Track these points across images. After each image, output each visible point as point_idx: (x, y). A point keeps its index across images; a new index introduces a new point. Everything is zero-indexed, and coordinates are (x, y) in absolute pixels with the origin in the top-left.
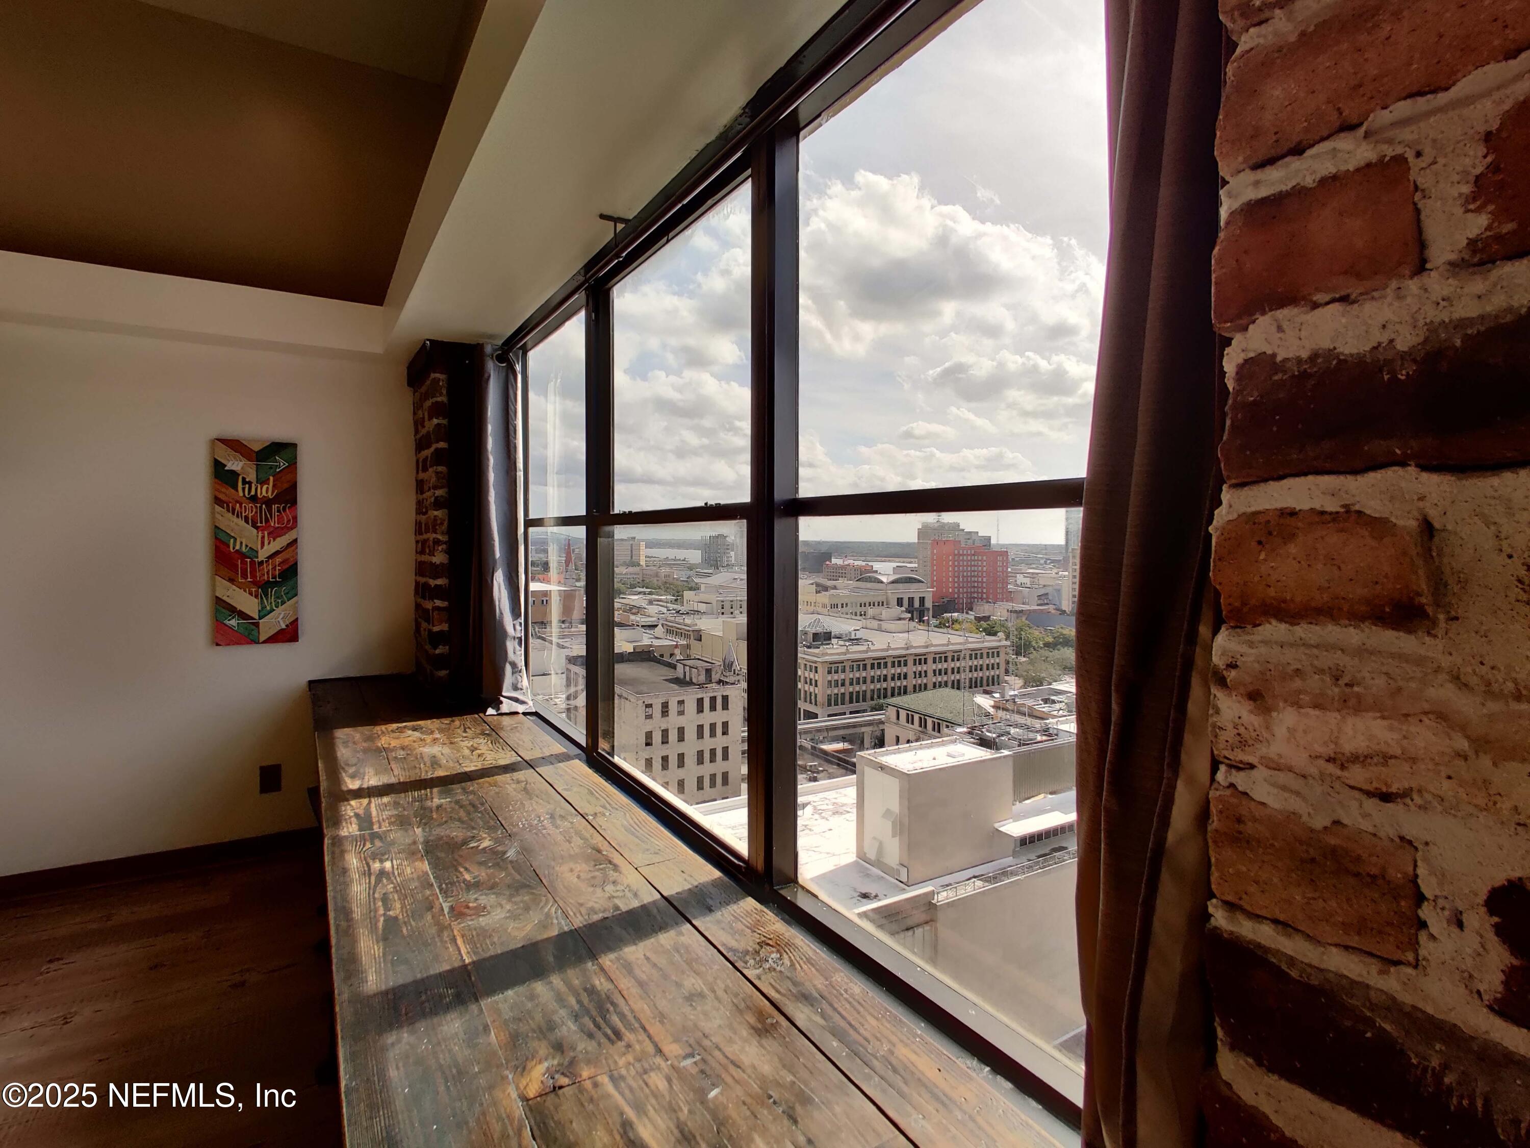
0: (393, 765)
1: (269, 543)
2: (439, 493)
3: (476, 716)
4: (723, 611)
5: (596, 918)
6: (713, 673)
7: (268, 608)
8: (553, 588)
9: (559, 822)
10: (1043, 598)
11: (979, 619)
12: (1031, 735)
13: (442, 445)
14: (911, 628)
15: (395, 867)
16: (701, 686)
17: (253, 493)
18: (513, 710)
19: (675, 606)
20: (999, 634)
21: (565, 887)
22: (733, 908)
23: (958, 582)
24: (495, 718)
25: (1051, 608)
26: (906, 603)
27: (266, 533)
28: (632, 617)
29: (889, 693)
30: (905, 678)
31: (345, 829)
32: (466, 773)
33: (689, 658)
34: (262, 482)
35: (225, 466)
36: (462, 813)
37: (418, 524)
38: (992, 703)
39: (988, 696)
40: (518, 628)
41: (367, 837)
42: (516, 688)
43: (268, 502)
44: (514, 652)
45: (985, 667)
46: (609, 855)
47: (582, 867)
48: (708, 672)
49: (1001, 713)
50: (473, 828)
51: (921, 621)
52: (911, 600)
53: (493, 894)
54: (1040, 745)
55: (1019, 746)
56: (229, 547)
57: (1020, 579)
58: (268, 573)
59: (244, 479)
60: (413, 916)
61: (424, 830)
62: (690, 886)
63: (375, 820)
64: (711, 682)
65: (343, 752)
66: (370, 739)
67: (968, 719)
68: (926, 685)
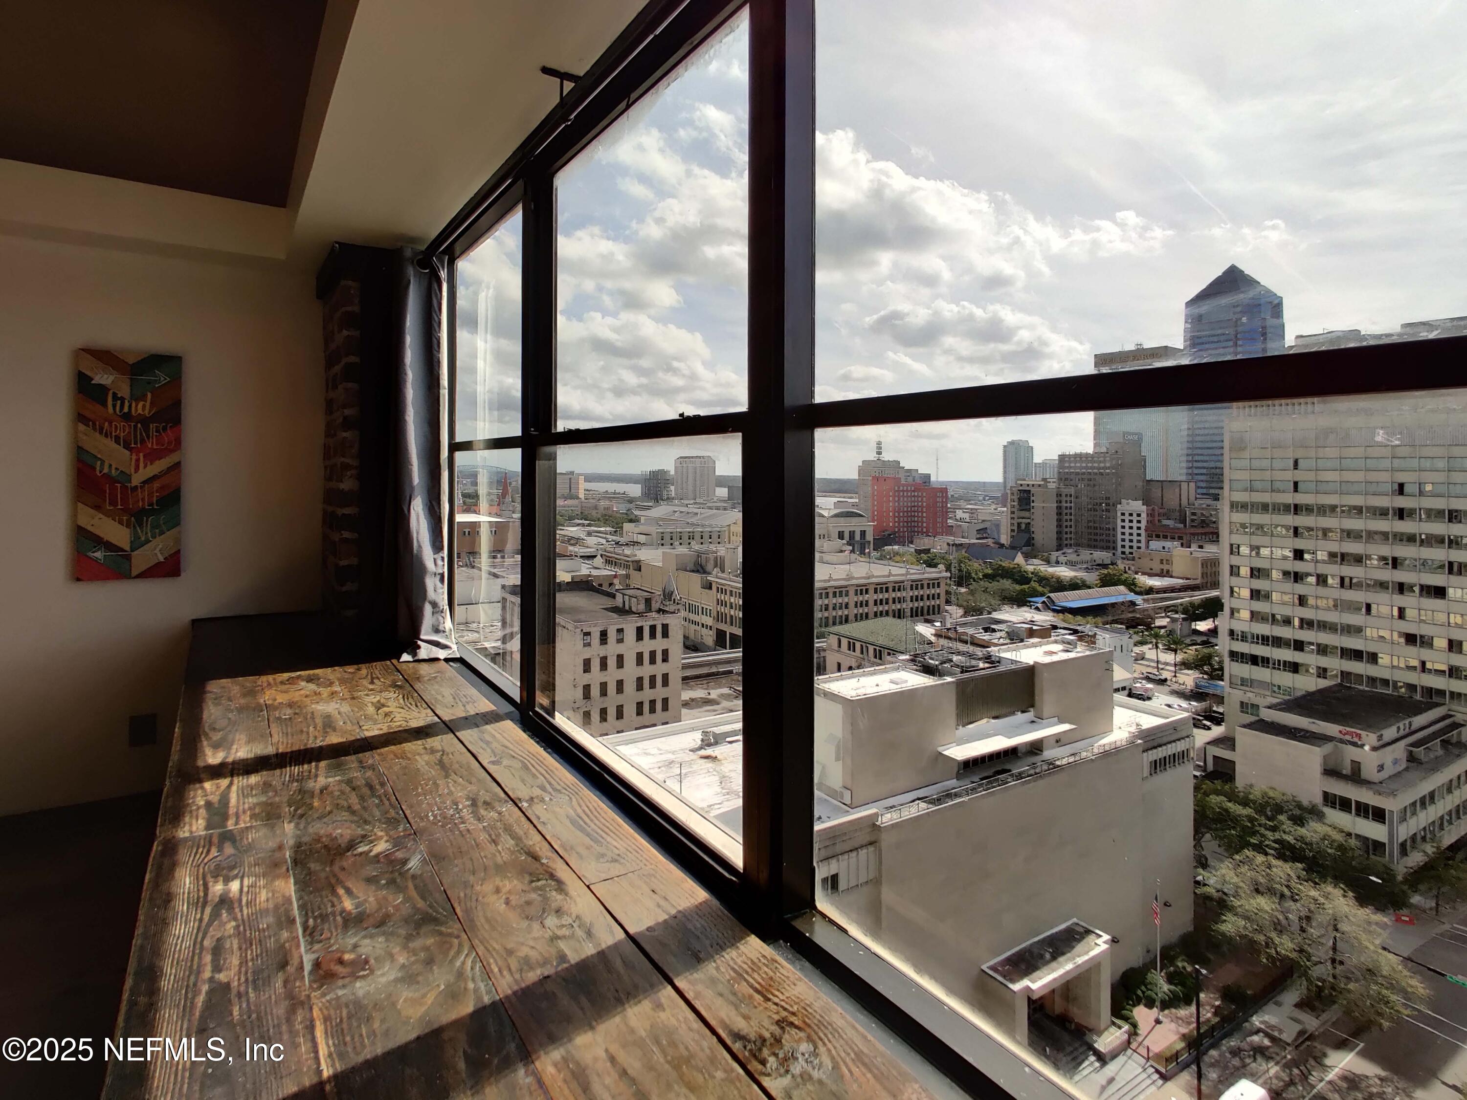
0: (275, 729)
1: (145, 466)
2: (347, 412)
3: (388, 662)
4: (663, 542)
5: (533, 976)
6: (653, 603)
7: (143, 539)
8: (483, 518)
9: (482, 812)
10: (982, 532)
11: (919, 552)
12: (974, 662)
13: (353, 359)
14: (853, 559)
15: (245, 889)
16: (640, 614)
17: (126, 410)
18: (432, 656)
19: (614, 538)
20: (940, 566)
21: (488, 920)
22: (731, 955)
23: (899, 517)
24: (411, 665)
25: (990, 541)
26: (847, 535)
27: (141, 455)
28: (571, 548)
29: (831, 622)
30: (846, 607)
31: (187, 828)
32: (366, 739)
33: (628, 587)
34: (137, 398)
35: (92, 379)
36: (354, 800)
37: (327, 448)
38: (933, 632)
39: (929, 625)
40: (440, 562)
41: (215, 840)
42: (437, 631)
43: (145, 421)
44: (436, 590)
45: (925, 597)
46: (550, 864)
47: (511, 884)
48: (648, 601)
49: (943, 642)
50: (366, 822)
51: (862, 553)
52: (852, 534)
53: (384, 934)
54: (983, 672)
55: (962, 672)
56: (94, 469)
57: (960, 514)
58: (143, 500)
59: (114, 394)
60: (254, 981)
61: (297, 826)
62: (666, 917)
63: (232, 811)
64: (650, 611)
65: (212, 712)
66: (251, 693)
67: (910, 647)
68: (867, 614)
